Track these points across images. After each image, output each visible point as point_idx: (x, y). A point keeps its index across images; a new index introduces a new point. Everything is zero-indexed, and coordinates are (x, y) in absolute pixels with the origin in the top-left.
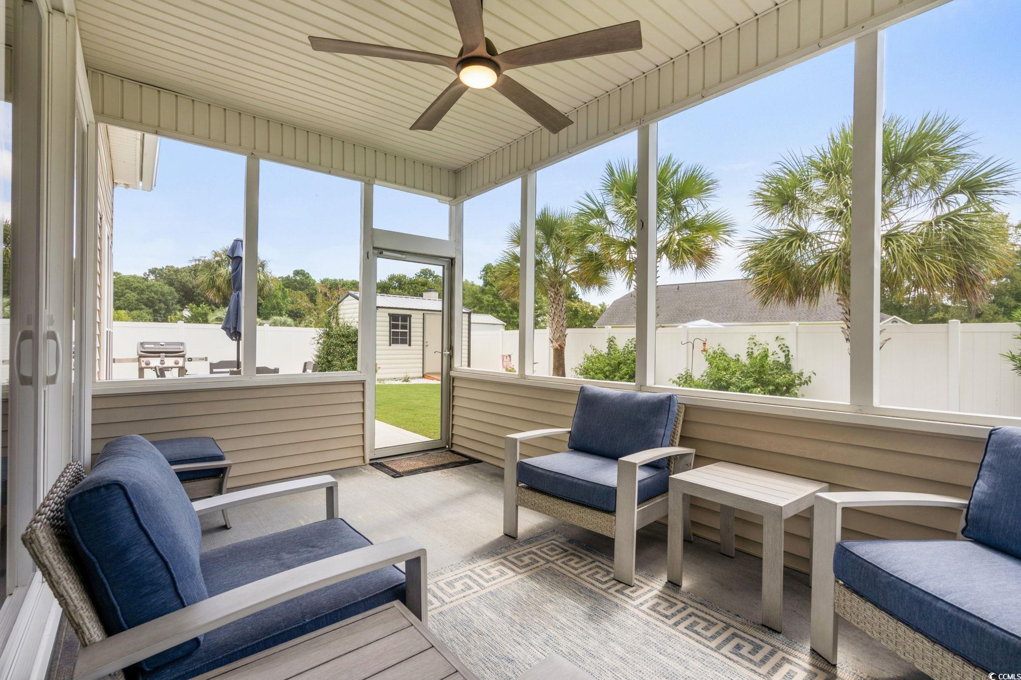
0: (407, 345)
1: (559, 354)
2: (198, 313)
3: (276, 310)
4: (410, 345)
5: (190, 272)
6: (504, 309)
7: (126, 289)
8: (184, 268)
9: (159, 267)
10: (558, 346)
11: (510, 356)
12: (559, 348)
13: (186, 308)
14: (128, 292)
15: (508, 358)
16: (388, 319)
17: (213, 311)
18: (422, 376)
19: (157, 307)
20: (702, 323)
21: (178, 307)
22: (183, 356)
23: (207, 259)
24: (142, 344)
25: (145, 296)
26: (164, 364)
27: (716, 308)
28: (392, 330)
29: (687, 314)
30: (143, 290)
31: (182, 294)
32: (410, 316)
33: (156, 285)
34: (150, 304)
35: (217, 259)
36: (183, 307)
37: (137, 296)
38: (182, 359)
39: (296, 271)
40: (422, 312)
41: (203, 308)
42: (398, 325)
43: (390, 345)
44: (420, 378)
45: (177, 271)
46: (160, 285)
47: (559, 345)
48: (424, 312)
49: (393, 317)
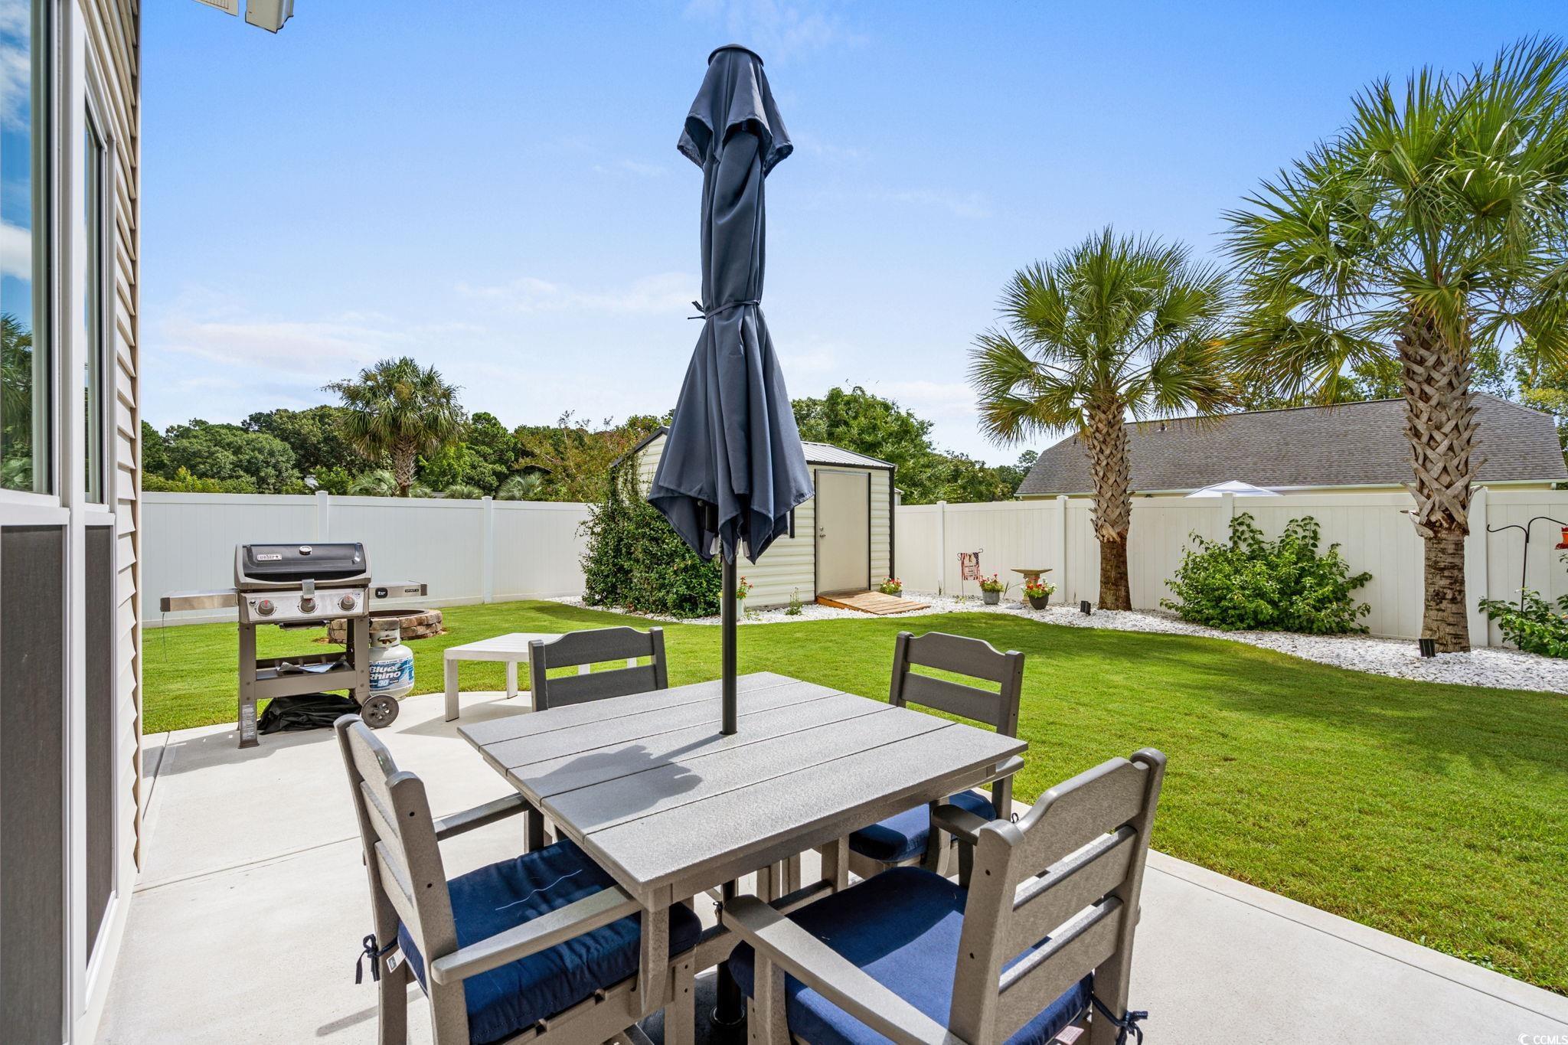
0: (788, 536)
1: (1115, 556)
2: (330, 481)
3: (446, 476)
4: (792, 536)
5: (313, 419)
7: (215, 446)
8: (303, 413)
9: (266, 411)
10: (1115, 536)
11: (976, 555)
13: (311, 473)
14: (217, 451)
17: (354, 477)
18: (814, 598)
19: (263, 474)
20: (1234, 486)
21: (296, 473)
22: (364, 585)
23: (352, 384)
24: (248, 550)
25: (245, 457)
26: (313, 608)
27: (1249, 459)
29: (1193, 472)
30: (240, 447)
31: (301, 452)
33: (261, 439)
34: (252, 469)
35: (369, 383)
36: (304, 473)
37: (232, 457)
38: (360, 591)
39: (476, 414)
41: (337, 473)
44: (811, 604)
45: (293, 417)
46: (267, 439)
47: (1119, 534)
48: (818, 467)
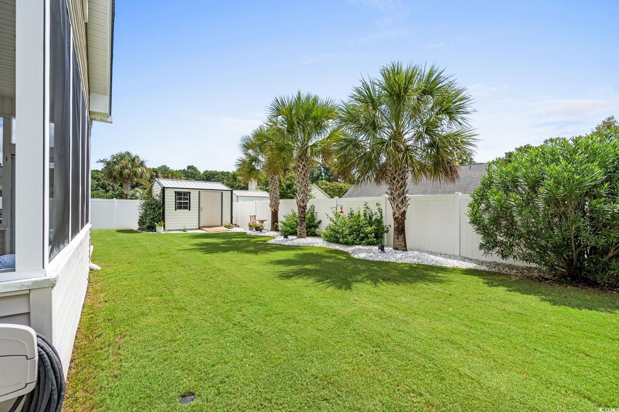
0: (188, 210)
1: (274, 215)
4: (190, 210)
6: (282, 188)
11: (255, 216)
12: (274, 211)
15: (254, 217)
16: (174, 194)
18: (198, 228)
23: (107, 160)
28: (177, 201)
32: (190, 193)
35: (114, 160)
40: (198, 191)
42: (182, 198)
43: (176, 210)
44: (197, 229)
47: (274, 209)
48: (200, 190)
49: (178, 194)
